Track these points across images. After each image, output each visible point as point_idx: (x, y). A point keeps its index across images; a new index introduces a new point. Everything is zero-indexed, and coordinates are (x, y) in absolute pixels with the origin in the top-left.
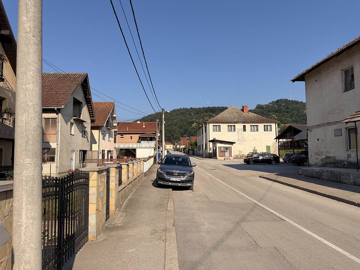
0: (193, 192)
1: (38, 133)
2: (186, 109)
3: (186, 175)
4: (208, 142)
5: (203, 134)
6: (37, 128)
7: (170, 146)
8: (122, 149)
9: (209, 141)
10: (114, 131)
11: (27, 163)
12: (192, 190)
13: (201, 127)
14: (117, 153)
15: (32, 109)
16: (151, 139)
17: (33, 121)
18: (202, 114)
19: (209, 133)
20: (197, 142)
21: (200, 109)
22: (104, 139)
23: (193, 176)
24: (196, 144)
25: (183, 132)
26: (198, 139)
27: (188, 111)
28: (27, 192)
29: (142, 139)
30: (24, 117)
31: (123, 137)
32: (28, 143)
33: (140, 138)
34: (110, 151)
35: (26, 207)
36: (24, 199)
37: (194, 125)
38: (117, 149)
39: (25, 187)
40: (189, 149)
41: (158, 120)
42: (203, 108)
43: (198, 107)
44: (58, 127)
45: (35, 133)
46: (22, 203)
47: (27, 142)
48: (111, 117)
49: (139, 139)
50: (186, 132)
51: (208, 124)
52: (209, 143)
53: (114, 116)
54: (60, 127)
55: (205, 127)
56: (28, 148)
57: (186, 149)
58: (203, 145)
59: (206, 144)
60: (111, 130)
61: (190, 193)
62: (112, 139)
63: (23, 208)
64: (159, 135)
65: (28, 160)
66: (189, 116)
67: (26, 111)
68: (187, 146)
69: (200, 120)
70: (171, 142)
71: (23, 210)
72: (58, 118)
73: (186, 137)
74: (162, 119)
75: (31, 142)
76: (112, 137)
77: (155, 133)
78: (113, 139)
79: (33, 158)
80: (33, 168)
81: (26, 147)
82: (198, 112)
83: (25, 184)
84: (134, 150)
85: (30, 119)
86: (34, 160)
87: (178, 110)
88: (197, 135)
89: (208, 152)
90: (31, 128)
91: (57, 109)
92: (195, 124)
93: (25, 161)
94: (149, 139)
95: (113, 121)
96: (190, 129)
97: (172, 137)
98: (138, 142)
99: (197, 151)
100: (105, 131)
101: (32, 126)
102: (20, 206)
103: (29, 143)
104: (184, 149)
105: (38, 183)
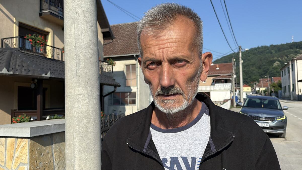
0: (286, 141)
1: (92, 52)
2: (265, 48)
3: (276, 120)
4: (296, 82)
5: (289, 72)
6: (90, 45)
7: (248, 89)
9: (298, 81)
11: (78, 94)
12: (284, 137)
13: (286, 65)
15: (82, 18)
16: (226, 81)
17: (84, 35)
18: (286, 51)
19: (297, 72)
20: (282, 82)
21: (282, 45)
23: (285, 121)
24: (280, 85)
25: (263, 73)
26: (283, 80)
27: (268, 49)
28: (79, 134)
29: (216, 81)
30: (73, 29)
32: (79, 66)
33: (213, 80)
35: (79, 155)
36: (77, 144)
37: (275, 64)
39: (77, 128)
40: (271, 92)
41: (234, 60)
42: (286, 44)
43: (279, 44)
44: (137, 72)
45: (87, 51)
46: (74, 150)
47: (78, 64)
49: (213, 82)
50: (266, 72)
51: (295, 61)
52: (298, 83)
55: (292, 65)
56: (79, 73)
57: (267, 91)
58: (289, 86)
59: (293, 85)
61: (281, 141)
63: (75, 157)
64: (235, 76)
65: (80, 89)
66: (270, 54)
67: (75, 21)
68: (268, 89)
69: (284, 58)
70: (248, 84)
71: (76, 159)
72: (137, 64)
73: (267, 78)
74: (239, 58)
75: (82, 65)
77: (230, 75)
79: (86, 87)
80: (87, 100)
81: (76, 71)
82: (280, 49)
83: (77, 123)
84: (209, 93)
85: (80, 32)
86: (88, 90)
87: (255, 49)
88: (282, 75)
89: (297, 94)
90: (82, 44)
92: (277, 64)
93: (76, 90)
94: (224, 81)
96: (271, 69)
97: (249, 79)
98: (212, 85)
99: (281, 94)
101: (83, 42)
102: (72, 154)
103: (81, 66)
104: (265, 91)
105: (95, 122)
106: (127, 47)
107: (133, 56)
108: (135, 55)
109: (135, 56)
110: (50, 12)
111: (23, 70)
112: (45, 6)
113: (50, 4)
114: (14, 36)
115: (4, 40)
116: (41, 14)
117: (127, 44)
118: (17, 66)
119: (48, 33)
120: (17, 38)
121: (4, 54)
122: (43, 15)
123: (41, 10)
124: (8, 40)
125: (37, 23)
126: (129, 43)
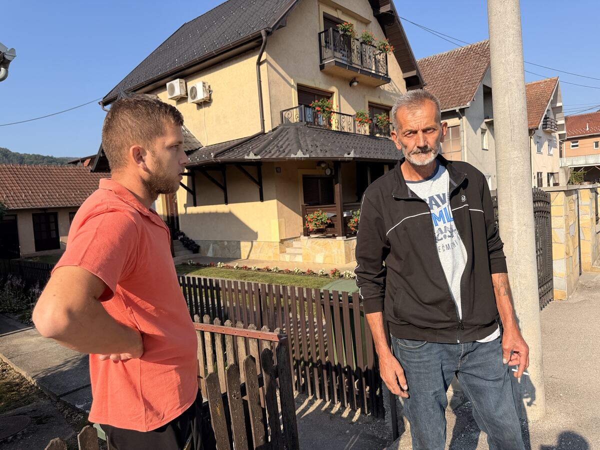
8: (576, 169)
10: (559, 134)
11: (514, 157)
14: (567, 178)
15: (515, 87)
17: (517, 102)
22: (539, 151)
28: (516, 192)
31: (577, 146)
32: (514, 132)
34: (552, 174)
35: (517, 211)
36: (514, 201)
38: (567, 170)
39: (514, 187)
44: (462, 139)
48: (552, 108)
53: (558, 105)
54: (465, 139)
60: (553, 134)
62: (555, 151)
65: (515, 153)
67: (509, 91)
71: (514, 214)
72: (461, 125)
75: (517, 131)
76: (556, 147)
78: (558, 150)
80: (522, 162)
83: (514, 183)
85: (514, 101)
86: (523, 153)
90: (516, 112)
91: (460, 110)
93: (511, 154)
95: (557, 115)
100: (540, 137)
101: (517, 110)
102: (510, 210)
106: (443, 97)
107: (455, 110)
108: (457, 109)
109: (457, 111)
110: (335, 61)
111: (319, 151)
112: (328, 53)
113: (335, 50)
114: (294, 107)
115: (284, 113)
116: (322, 67)
117: (441, 92)
118: (310, 147)
119: (332, 93)
120: (298, 109)
121: (287, 132)
122: (326, 68)
123: (321, 60)
124: (288, 112)
125: (318, 82)
126: (446, 89)
